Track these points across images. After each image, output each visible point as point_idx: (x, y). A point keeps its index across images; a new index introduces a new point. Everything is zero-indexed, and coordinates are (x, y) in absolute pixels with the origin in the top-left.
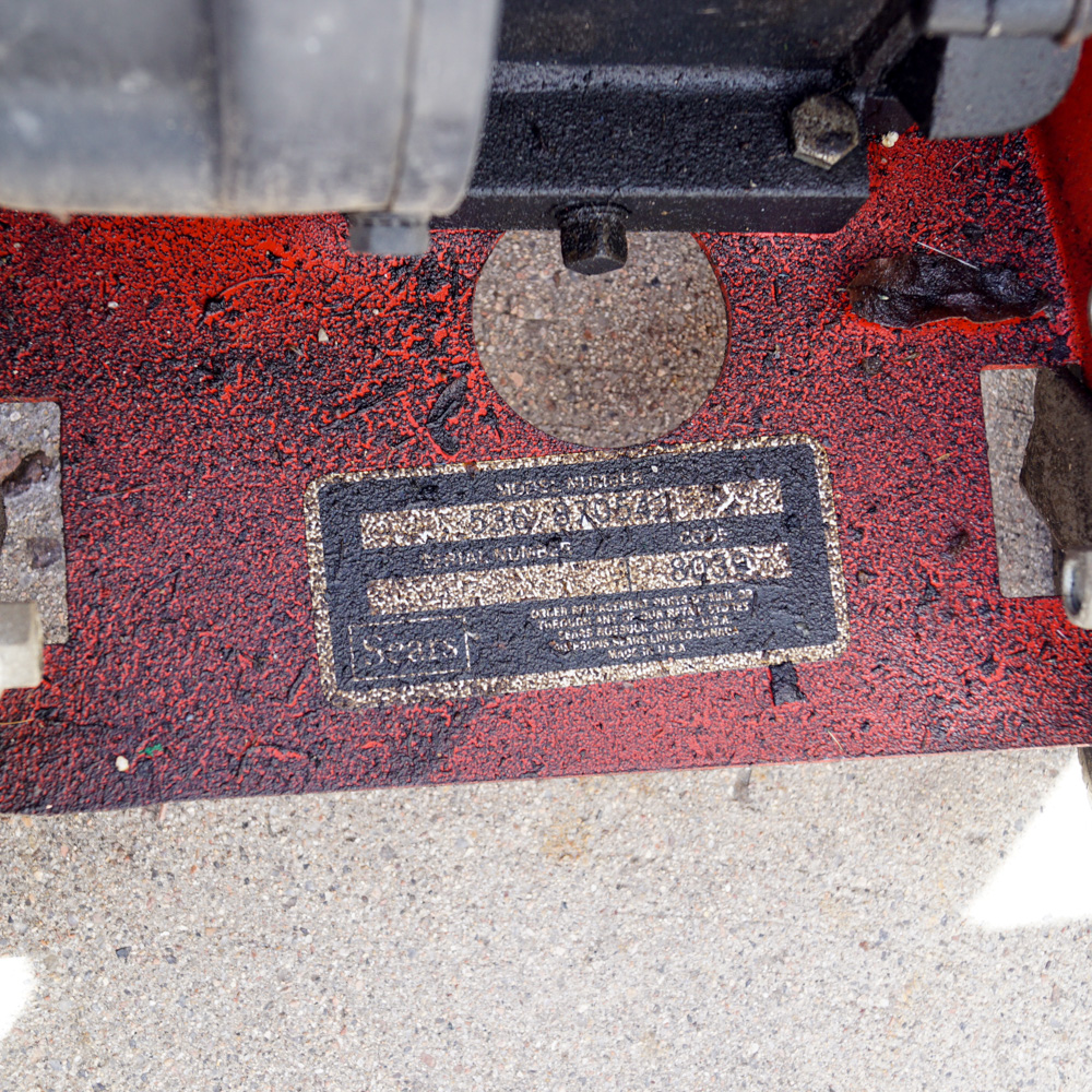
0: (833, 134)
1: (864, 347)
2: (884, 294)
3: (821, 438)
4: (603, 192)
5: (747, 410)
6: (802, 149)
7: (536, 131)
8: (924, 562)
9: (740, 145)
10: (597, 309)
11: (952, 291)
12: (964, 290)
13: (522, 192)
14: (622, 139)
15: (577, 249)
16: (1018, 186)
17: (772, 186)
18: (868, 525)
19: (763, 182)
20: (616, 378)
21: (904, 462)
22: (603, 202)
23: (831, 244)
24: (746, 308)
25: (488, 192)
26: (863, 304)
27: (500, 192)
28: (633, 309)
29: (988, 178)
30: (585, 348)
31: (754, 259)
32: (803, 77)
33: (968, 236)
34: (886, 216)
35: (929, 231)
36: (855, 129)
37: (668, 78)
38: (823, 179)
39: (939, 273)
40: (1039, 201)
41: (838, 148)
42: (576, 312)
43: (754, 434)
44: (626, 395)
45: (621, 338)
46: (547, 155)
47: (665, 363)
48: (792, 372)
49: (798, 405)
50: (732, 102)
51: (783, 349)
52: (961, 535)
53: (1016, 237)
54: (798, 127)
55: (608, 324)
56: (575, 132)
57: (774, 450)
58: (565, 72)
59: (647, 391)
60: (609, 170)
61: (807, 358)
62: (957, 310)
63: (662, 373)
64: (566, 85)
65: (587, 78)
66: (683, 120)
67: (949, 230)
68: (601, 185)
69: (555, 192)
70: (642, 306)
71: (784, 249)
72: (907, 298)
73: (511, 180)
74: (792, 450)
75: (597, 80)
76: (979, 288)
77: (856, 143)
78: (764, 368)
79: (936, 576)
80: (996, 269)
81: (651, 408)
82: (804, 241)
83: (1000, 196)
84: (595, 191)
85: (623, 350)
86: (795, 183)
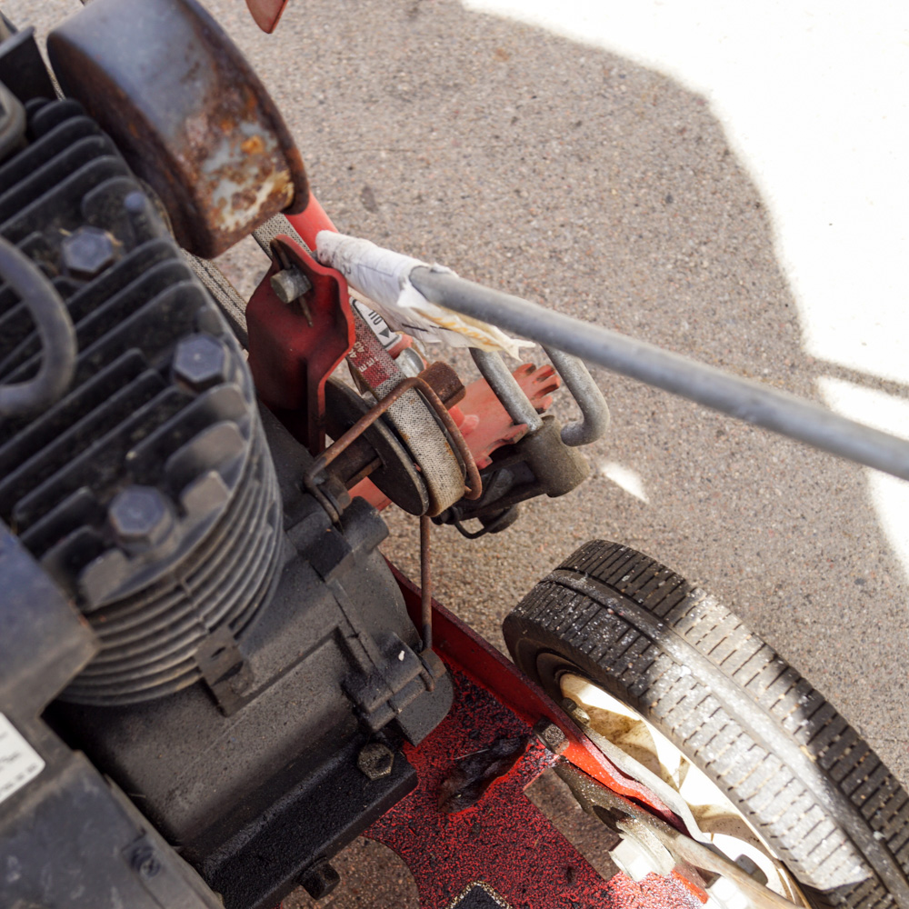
0: (380, 760)
1: (467, 823)
2: (457, 795)
3: (480, 878)
4: (307, 861)
5: (440, 892)
6: (373, 776)
7: (261, 858)
8: (563, 895)
9: (347, 793)
10: (350, 877)
11: (485, 768)
12: (489, 765)
13: (275, 889)
14: (298, 832)
15: (316, 891)
16: (478, 699)
17: (373, 801)
18: (527, 899)
19: (368, 802)
20: (383, 901)
21: (522, 858)
22: (311, 864)
23: (419, 791)
24: (406, 848)
25: (261, 900)
26: (451, 808)
27: (266, 896)
28: (366, 863)
29: (463, 706)
30: (358, 899)
31: (393, 824)
32: (351, 746)
33: (473, 738)
34: (433, 759)
35: (456, 750)
36: (388, 750)
37: (298, 792)
38: (391, 780)
39: (474, 765)
40: (491, 699)
41: (387, 765)
42: (343, 885)
43: (451, 900)
44: (393, 905)
45: (371, 881)
46: (273, 865)
47: (399, 876)
48: (445, 859)
49: (459, 872)
50: (331, 779)
51: (435, 854)
52: (570, 870)
53: (494, 722)
54: (365, 770)
55: (360, 879)
56: (277, 845)
57: (464, 900)
58: (254, 824)
59: (401, 895)
60: (303, 850)
61: (447, 849)
62: (493, 776)
63: (401, 881)
64: (259, 829)
65: (265, 819)
66: (317, 803)
67: (464, 743)
68: (304, 858)
69: (288, 877)
70: (369, 859)
71: (403, 810)
72: (468, 788)
73: (266, 887)
74: (471, 894)
75: (270, 817)
76: (495, 758)
77: (392, 755)
78: (433, 868)
79: (572, 897)
80: (495, 744)
81: (408, 901)
82: (408, 800)
83: (473, 710)
84: (304, 863)
85: (376, 886)
86: (382, 791)
